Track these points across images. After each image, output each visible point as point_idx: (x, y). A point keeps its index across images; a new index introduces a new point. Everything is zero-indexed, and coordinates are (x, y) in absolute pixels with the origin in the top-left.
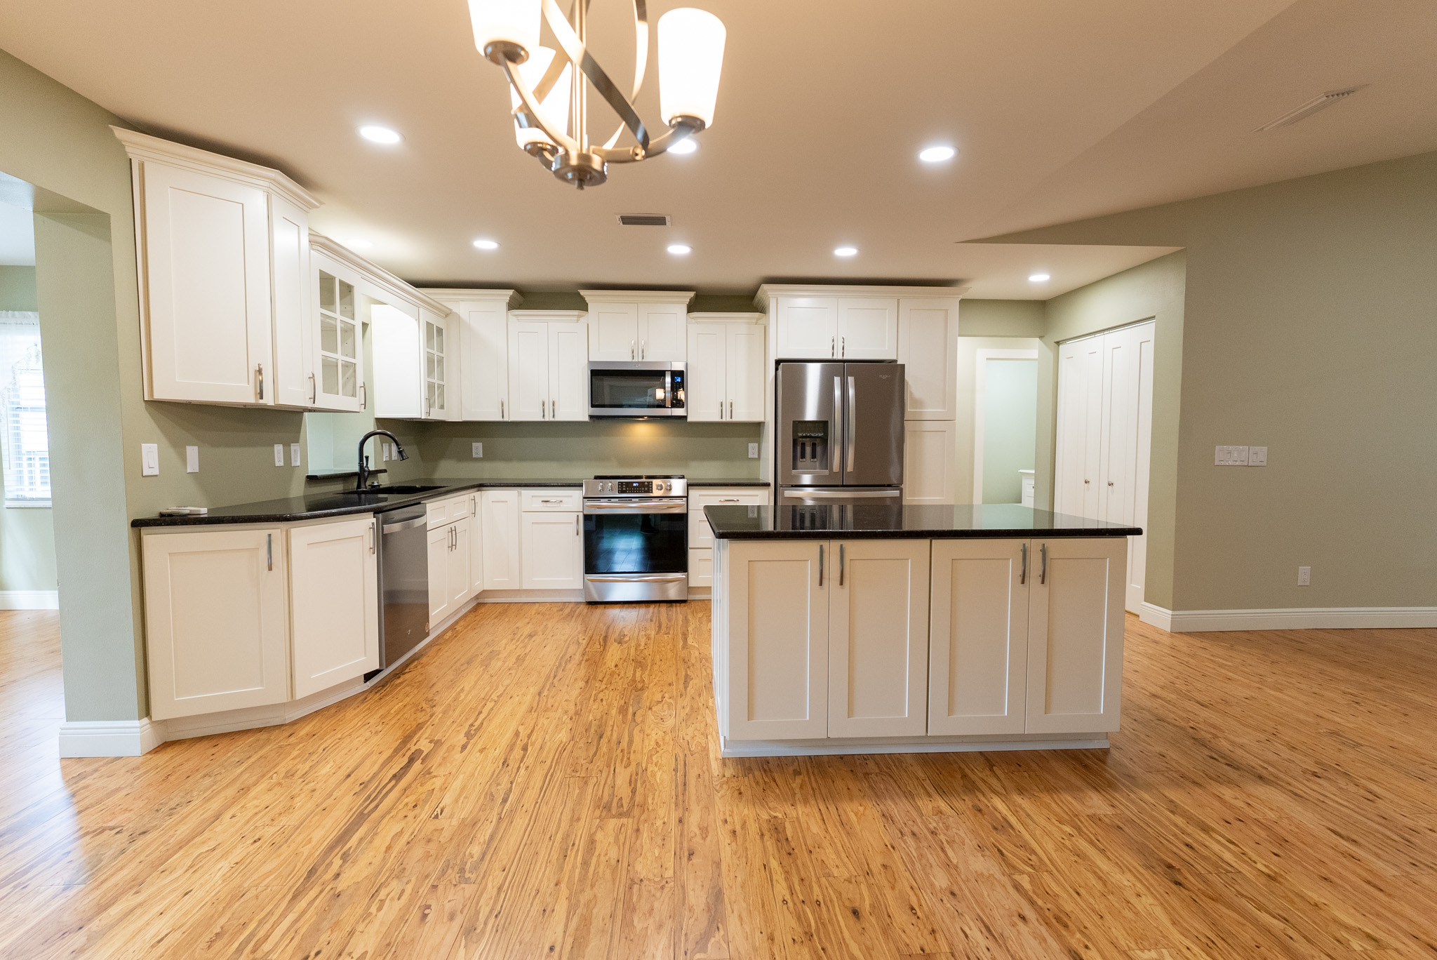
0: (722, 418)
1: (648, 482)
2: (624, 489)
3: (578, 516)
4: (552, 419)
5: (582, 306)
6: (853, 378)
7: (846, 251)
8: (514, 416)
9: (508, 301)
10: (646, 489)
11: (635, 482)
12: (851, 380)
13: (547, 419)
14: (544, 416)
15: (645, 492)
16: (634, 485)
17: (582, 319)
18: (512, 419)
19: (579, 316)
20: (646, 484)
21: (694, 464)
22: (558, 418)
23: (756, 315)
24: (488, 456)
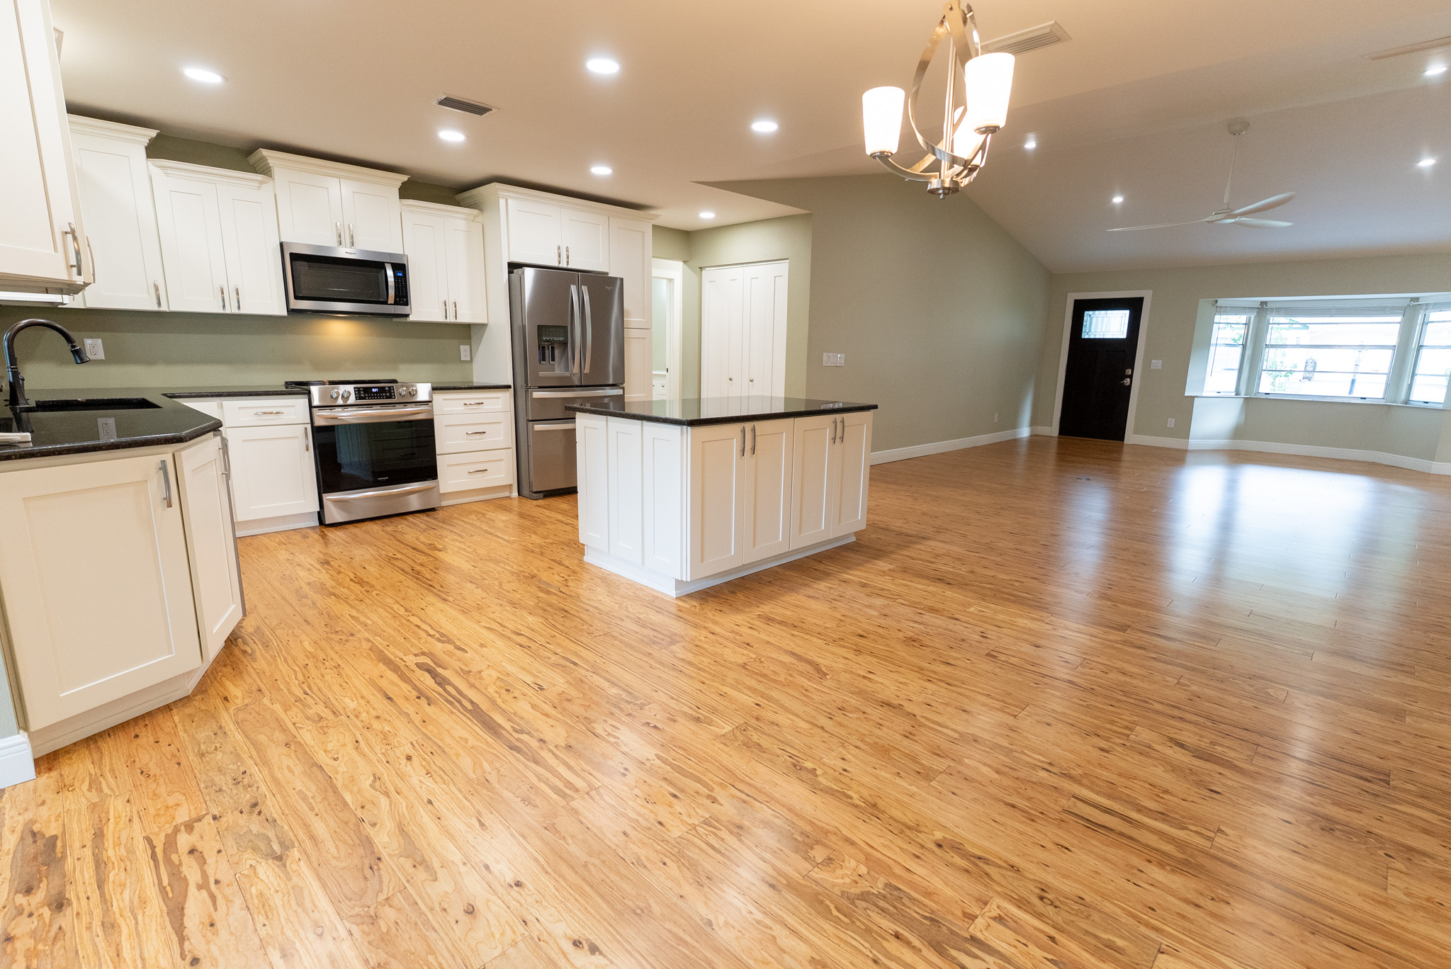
0: (446, 318)
1: (389, 387)
2: (363, 395)
3: (306, 429)
4: (235, 311)
5: (263, 170)
6: (586, 287)
7: (601, 171)
8: (177, 303)
9: (146, 145)
10: (388, 394)
11: (374, 388)
12: (585, 289)
13: (228, 311)
14: (224, 306)
15: (387, 398)
16: (373, 390)
17: (264, 186)
18: (174, 308)
19: (261, 182)
20: (387, 389)
21: (403, 367)
22: (243, 311)
23: (475, 212)
24: (114, 357)
